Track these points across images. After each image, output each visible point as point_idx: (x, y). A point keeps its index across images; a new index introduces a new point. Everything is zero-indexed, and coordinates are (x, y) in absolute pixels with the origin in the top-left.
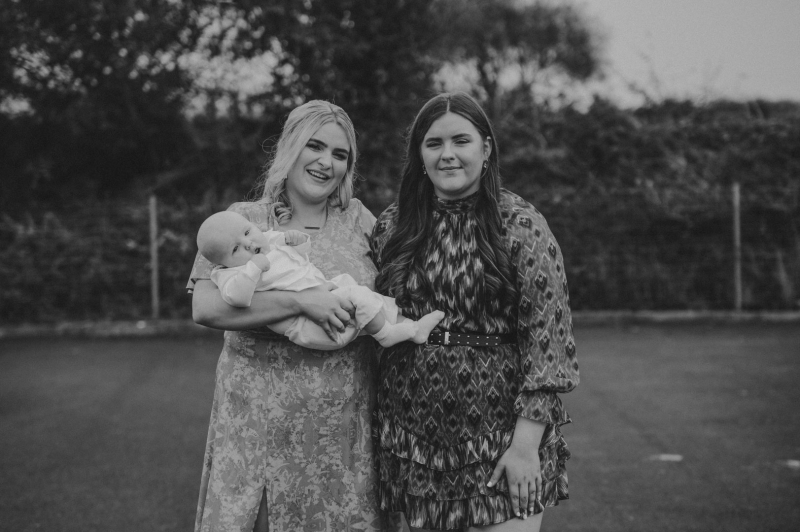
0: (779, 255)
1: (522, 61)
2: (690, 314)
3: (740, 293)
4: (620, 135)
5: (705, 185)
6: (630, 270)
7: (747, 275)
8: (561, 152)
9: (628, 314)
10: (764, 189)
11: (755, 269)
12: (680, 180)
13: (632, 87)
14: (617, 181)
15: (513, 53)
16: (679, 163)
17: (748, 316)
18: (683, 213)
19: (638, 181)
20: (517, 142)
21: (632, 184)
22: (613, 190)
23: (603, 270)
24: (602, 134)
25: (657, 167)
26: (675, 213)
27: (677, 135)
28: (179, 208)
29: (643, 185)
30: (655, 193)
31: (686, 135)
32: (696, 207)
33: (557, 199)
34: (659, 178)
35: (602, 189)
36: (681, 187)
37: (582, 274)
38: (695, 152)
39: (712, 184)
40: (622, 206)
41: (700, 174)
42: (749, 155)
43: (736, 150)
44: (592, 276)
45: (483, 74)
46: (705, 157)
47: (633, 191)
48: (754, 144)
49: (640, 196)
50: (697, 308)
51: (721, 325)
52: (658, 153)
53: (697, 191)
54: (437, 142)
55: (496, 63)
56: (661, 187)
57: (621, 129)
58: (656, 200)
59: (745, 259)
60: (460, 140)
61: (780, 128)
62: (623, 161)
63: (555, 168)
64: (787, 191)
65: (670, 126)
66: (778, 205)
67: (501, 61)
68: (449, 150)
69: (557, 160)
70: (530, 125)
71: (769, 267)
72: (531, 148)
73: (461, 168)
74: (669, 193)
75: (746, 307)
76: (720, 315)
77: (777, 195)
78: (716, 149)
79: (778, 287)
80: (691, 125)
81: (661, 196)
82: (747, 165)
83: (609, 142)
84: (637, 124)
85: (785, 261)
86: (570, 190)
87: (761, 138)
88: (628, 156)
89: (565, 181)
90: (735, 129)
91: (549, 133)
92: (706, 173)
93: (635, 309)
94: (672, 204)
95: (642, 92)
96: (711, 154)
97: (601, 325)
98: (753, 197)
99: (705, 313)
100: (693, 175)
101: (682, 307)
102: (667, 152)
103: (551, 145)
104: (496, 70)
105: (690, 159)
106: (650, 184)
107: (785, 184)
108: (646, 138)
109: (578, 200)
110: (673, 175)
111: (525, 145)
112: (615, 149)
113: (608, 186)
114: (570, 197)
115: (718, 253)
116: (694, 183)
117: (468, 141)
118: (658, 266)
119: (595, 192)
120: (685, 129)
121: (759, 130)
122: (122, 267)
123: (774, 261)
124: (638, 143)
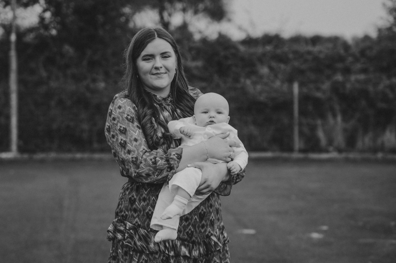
0: (319, 122)
1: (184, 10)
2: (269, 154)
3: (298, 143)
4: (232, 54)
5: (279, 83)
7: (301, 134)
8: (199, 63)
10: (311, 86)
11: (306, 130)
12: (265, 80)
13: (240, 28)
14: (230, 80)
15: (179, 6)
16: (264, 70)
17: (301, 156)
18: (267, 98)
19: (242, 80)
21: (239, 82)
22: (228, 85)
24: (222, 54)
25: (251, 71)
26: (262, 98)
27: (264, 55)
29: (245, 82)
30: (251, 87)
31: (269, 55)
32: (273, 95)
34: (254, 78)
36: (266, 84)
38: (274, 64)
39: (283, 82)
41: (276, 76)
42: (304, 67)
43: (296, 64)
45: (162, 18)
46: (280, 68)
47: (239, 86)
48: (306, 61)
49: (243, 88)
50: (273, 151)
51: (286, 161)
52: (253, 65)
53: (274, 86)
54: (151, 57)
55: (170, 11)
56: (254, 83)
57: (233, 51)
58: (252, 91)
59: (300, 124)
60: (164, 55)
61: (320, 52)
62: (234, 69)
63: (195, 72)
64: (324, 87)
65: (260, 50)
66: (319, 95)
67: (173, 10)
68: (159, 62)
69: (197, 68)
71: (313, 129)
73: (166, 73)
74: (259, 87)
75: (301, 151)
76: (286, 155)
77: (318, 89)
78: (285, 63)
79: (318, 141)
80: (272, 49)
81: (254, 88)
82: (302, 72)
83: (226, 58)
84: (242, 48)
85: (322, 126)
87: (310, 57)
88: (237, 66)
90: (296, 52)
91: (193, 52)
92: (280, 76)
94: (260, 93)
95: (245, 31)
96: (282, 66)
98: (305, 90)
99: (277, 154)
100: (272, 77)
102: (258, 64)
103: (194, 59)
104: (170, 15)
105: (271, 69)
106: (248, 82)
107: (323, 83)
108: (247, 56)
110: (261, 77)
112: (230, 62)
113: (225, 82)
115: (286, 121)
116: (273, 81)
117: (169, 57)
118: (252, 128)
120: (269, 52)
121: (309, 53)
123: (316, 125)
124: (242, 59)
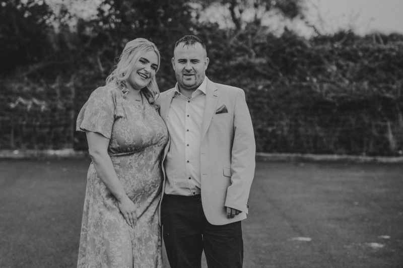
0: (389, 124)
2: (336, 157)
4: (298, 51)
5: (347, 82)
6: (302, 130)
8: (264, 61)
9: (300, 155)
10: (381, 85)
12: (332, 79)
14: (296, 78)
16: (332, 68)
17: (369, 159)
18: (333, 98)
19: (308, 79)
20: (238, 54)
21: (305, 80)
22: (293, 83)
23: (286, 129)
24: (288, 50)
25: (319, 70)
26: (329, 98)
27: (332, 52)
28: (41, 85)
29: (311, 81)
30: (318, 86)
31: (336, 52)
32: (342, 95)
33: (260, 87)
34: (320, 77)
35: (287, 83)
36: (333, 83)
37: (274, 131)
38: (341, 62)
39: (351, 82)
40: (298, 93)
41: (344, 76)
42: (372, 66)
43: (366, 62)
44: (279, 132)
46: (348, 65)
47: (304, 84)
48: (377, 59)
49: (309, 87)
50: (340, 154)
51: (353, 164)
52: (320, 63)
53: (342, 85)
55: (241, 7)
56: (321, 82)
57: (299, 48)
58: (318, 90)
61: (392, 50)
62: (299, 66)
63: (260, 70)
64: (395, 87)
65: (328, 47)
66: (388, 95)
69: (261, 64)
70: (247, 44)
71: (383, 130)
72: (247, 57)
74: (325, 86)
76: (353, 158)
77: (389, 89)
78: (355, 61)
79: (388, 143)
80: (340, 47)
81: (321, 88)
82: (372, 71)
83: (292, 54)
84: (309, 45)
85: (392, 127)
86: (268, 82)
87: (381, 56)
88: (303, 64)
89: (266, 77)
90: (366, 50)
91: (257, 48)
92: (348, 75)
93: (304, 153)
94: (327, 92)
96: (351, 64)
97: (282, 161)
98: (375, 90)
99: (345, 157)
100: (340, 76)
101: (331, 152)
102: (326, 62)
103: (258, 56)
104: (241, 11)
105: (339, 66)
106: (315, 80)
107: (393, 83)
108: (314, 53)
109: (273, 88)
110: (329, 75)
111: (243, 55)
112: (295, 59)
113: (290, 81)
114: (268, 86)
116: (341, 80)
118: (318, 128)
119: (283, 83)
120: (337, 49)
121: (380, 51)
122: (7, 118)
123: (386, 127)
124: (309, 56)
